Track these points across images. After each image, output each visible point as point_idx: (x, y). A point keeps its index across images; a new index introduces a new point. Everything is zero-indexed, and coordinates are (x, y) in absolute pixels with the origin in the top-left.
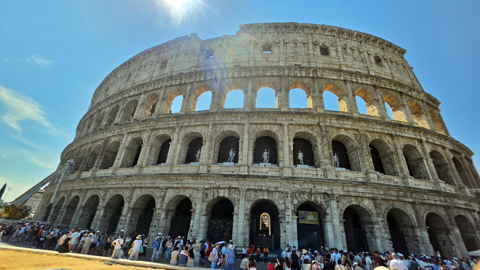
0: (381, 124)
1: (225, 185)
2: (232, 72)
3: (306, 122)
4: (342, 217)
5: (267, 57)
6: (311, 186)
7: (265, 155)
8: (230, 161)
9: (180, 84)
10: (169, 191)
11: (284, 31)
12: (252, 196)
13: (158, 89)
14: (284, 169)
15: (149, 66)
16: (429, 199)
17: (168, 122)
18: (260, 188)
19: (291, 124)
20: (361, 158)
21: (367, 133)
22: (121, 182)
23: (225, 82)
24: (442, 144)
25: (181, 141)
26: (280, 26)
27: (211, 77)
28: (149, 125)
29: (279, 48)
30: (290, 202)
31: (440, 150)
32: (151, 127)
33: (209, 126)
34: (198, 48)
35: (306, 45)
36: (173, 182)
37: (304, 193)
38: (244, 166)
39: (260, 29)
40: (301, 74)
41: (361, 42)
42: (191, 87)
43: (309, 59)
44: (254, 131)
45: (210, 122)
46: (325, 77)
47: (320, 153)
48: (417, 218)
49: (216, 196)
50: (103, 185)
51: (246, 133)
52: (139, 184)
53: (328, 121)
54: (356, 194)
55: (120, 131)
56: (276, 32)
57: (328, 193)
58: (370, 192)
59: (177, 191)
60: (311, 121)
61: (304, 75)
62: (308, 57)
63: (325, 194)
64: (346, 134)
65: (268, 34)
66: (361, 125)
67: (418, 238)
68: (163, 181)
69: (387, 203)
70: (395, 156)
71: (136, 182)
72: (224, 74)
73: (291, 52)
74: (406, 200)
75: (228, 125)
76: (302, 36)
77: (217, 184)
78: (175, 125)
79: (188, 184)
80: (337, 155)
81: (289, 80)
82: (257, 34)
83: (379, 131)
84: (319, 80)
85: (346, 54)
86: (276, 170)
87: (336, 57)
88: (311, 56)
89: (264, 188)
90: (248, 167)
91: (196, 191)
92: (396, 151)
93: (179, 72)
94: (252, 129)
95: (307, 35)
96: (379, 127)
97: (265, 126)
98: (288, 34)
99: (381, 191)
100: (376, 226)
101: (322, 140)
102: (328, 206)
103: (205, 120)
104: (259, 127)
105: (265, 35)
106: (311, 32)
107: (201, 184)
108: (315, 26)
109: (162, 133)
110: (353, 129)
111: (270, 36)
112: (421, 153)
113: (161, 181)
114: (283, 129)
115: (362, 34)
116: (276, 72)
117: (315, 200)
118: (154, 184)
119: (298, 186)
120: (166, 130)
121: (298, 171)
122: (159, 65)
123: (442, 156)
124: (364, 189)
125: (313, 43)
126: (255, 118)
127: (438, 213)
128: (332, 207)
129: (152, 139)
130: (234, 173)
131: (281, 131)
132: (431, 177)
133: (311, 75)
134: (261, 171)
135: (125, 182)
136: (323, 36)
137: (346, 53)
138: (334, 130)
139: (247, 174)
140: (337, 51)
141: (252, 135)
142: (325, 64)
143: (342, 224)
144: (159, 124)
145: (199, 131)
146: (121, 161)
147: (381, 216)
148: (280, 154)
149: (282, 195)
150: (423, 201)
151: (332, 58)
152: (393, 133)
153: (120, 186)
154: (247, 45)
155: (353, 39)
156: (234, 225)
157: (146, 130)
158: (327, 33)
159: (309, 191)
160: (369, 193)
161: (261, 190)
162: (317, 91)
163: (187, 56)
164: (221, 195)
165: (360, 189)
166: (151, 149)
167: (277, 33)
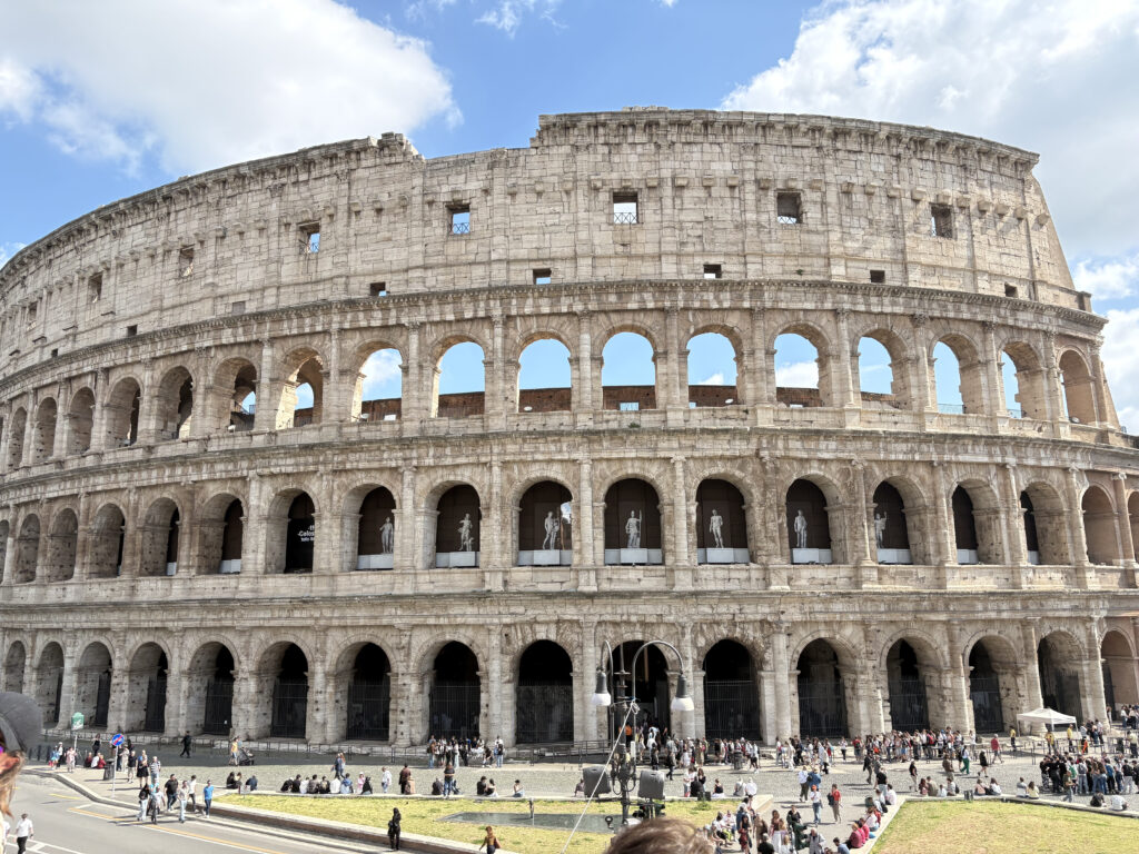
0: (907, 440)
1: (549, 615)
2: (534, 298)
3: (728, 450)
4: (795, 665)
5: (627, 240)
6: (734, 608)
7: (633, 525)
8: (548, 547)
9: (385, 327)
10: (416, 632)
11: (674, 139)
12: (610, 635)
13: (313, 334)
14: (676, 573)
15: (254, 233)
16: (986, 610)
17: (377, 453)
18: (625, 618)
19: (692, 458)
20: (851, 530)
21: (874, 465)
22: (285, 614)
23: (515, 328)
24: (1060, 463)
25: (423, 506)
26: (662, 122)
27: (476, 311)
28: (321, 459)
29: (662, 209)
30: (689, 644)
31: (1055, 477)
32: (330, 467)
33: (491, 467)
34: (415, 192)
35: (737, 190)
36: (425, 613)
37: (718, 623)
38: (588, 570)
39: (601, 131)
40: (720, 302)
41: (898, 157)
42: (419, 339)
43: (743, 243)
44: (604, 477)
45: (495, 458)
46: (783, 305)
47: (758, 526)
48: (952, 653)
49: (530, 640)
50: (233, 619)
51: (585, 485)
52: (337, 618)
53: (780, 444)
54: (827, 617)
55: (230, 467)
56: (650, 142)
57: (769, 619)
58: (857, 610)
59: (435, 632)
60: (741, 447)
61: (726, 305)
62: (740, 236)
63: (763, 622)
64: (822, 473)
65: (626, 148)
66: (859, 446)
67: (945, 692)
68: (399, 612)
69: (893, 627)
70: (930, 516)
71: (327, 613)
72: (510, 303)
73: (694, 218)
74: (933, 617)
75: (537, 464)
76: (727, 157)
77: (531, 613)
78: (400, 463)
79: (463, 615)
80: (804, 515)
81: (689, 321)
82: (595, 152)
83: (901, 457)
84: (768, 315)
85: (849, 212)
86: (658, 573)
87: (821, 228)
88: (751, 231)
89: (634, 619)
90: (596, 570)
91: (483, 632)
92: (935, 504)
93: (370, 280)
94: (598, 472)
95: (742, 152)
96: (904, 447)
97: (629, 463)
98: (687, 148)
99: (882, 605)
100: (863, 677)
101: (764, 495)
102: (769, 645)
103: (479, 451)
104: (615, 466)
105: (618, 153)
106: (753, 139)
107: (495, 616)
108: (764, 121)
109: (365, 482)
110: (839, 460)
111: (633, 158)
112: (998, 496)
113: (394, 611)
114: (673, 469)
115: (903, 130)
116: (654, 296)
117: (743, 635)
118: (376, 618)
119: (707, 610)
120: (373, 473)
121: (708, 573)
122: (292, 236)
123: (1056, 493)
124: (846, 605)
125: (757, 181)
126: (605, 444)
127: (1002, 636)
128: (776, 647)
129: (340, 497)
130: (565, 587)
131: (668, 475)
132: (1007, 556)
133: (746, 305)
134: (624, 577)
135: (297, 614)
136: (789, 150)
137: (849, 208)
138: (795, 463)
139: (595, 589)
140: (824, 204)
141: (599, 489)
142: (787, 255)
143: (795, 679)
144: (352, 457)
145: (466, 480)
146: (261, 557)
147: (873, 657)
148: (667, 533)
149: (674, 630)
150: (971, 617)
151: (809, 232)
152: (935, 458)
153: (286, 623)
154: (568, 193)
155: (877, 150)
156: (576, 696)
157: (318, 474)
158: (798, 141)
159: (730, 617)
160: (855, 612)
161: (628, 623)
162: (760, 354)
163: (384, 219)
164: (541, 636)
165: (838, 606)
166: (342, 526)
167: (653, 146)
